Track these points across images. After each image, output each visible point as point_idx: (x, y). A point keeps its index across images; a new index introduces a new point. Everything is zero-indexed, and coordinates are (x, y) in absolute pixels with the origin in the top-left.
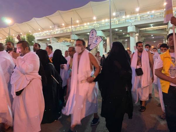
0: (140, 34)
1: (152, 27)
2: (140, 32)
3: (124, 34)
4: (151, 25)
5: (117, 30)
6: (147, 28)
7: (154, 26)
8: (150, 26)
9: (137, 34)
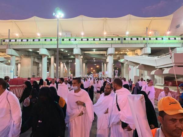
0: (83, 57)
1: (94, 52)
2: (84, 55)
3: (69, 55)
4: (94, 50)
5: (62, 50)
6: (90, 52)
7: (96, 51)
8: (92, 51)
9: (82, 57)
